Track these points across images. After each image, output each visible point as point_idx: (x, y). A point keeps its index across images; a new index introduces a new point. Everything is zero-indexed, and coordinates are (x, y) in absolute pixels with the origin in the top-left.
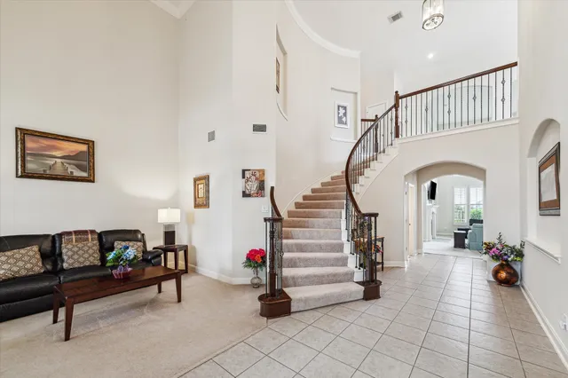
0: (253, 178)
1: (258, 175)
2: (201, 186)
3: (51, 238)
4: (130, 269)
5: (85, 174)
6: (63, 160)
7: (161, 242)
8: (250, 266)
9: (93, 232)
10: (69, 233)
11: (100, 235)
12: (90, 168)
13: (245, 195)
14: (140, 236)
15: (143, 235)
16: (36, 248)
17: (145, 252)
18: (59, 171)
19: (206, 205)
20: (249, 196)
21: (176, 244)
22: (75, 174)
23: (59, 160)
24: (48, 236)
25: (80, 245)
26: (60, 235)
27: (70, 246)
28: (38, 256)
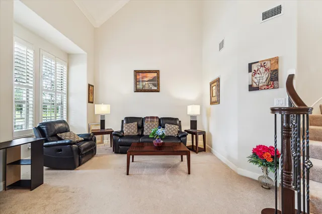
0: (262, 69)
1: (268, 65)
2: (214, 88)
3: (142, 119)
4: (162, 141)
5: (156, 88)
6: (149, 82)
7: (188, 128)
8: (257, 162)
9: (157, 117)
10: (148, 117)
11: (160, 120)
12: (158, 85)
13: (251, 88)
14: (178, 122)
15: (180, 122)
16: (136, 123)
17: (180, 132)
18: (147, 88)
19: (218, 102)
20: (257, 89)
21: (197, 129)
22: (152, 89)
23: (147, 82)
24: (141, 118)
25: (151, 124)
26: (145, 118)
27: (147, 124)
28: (136, 127)
